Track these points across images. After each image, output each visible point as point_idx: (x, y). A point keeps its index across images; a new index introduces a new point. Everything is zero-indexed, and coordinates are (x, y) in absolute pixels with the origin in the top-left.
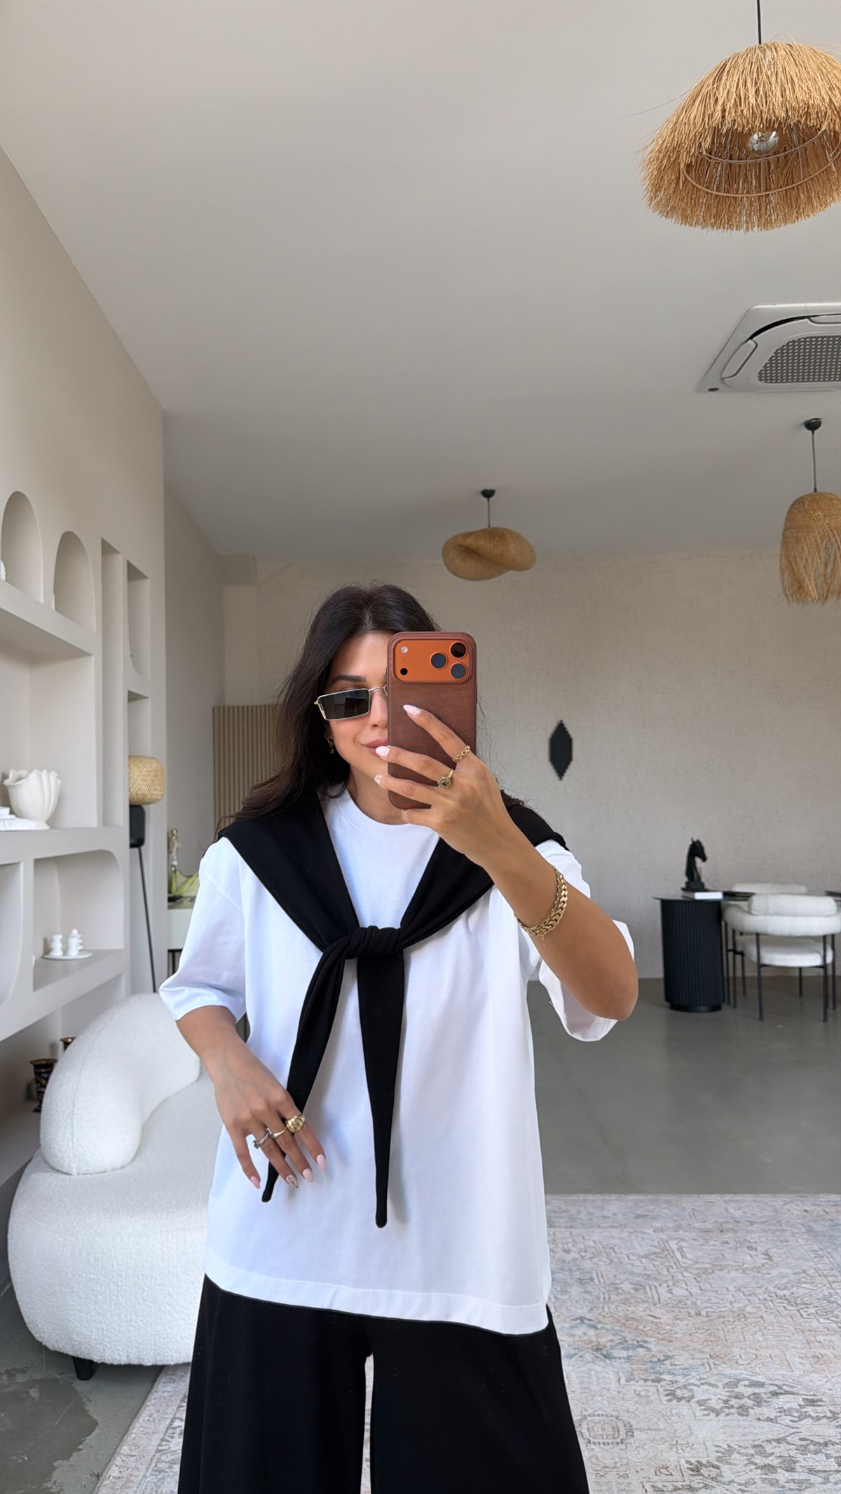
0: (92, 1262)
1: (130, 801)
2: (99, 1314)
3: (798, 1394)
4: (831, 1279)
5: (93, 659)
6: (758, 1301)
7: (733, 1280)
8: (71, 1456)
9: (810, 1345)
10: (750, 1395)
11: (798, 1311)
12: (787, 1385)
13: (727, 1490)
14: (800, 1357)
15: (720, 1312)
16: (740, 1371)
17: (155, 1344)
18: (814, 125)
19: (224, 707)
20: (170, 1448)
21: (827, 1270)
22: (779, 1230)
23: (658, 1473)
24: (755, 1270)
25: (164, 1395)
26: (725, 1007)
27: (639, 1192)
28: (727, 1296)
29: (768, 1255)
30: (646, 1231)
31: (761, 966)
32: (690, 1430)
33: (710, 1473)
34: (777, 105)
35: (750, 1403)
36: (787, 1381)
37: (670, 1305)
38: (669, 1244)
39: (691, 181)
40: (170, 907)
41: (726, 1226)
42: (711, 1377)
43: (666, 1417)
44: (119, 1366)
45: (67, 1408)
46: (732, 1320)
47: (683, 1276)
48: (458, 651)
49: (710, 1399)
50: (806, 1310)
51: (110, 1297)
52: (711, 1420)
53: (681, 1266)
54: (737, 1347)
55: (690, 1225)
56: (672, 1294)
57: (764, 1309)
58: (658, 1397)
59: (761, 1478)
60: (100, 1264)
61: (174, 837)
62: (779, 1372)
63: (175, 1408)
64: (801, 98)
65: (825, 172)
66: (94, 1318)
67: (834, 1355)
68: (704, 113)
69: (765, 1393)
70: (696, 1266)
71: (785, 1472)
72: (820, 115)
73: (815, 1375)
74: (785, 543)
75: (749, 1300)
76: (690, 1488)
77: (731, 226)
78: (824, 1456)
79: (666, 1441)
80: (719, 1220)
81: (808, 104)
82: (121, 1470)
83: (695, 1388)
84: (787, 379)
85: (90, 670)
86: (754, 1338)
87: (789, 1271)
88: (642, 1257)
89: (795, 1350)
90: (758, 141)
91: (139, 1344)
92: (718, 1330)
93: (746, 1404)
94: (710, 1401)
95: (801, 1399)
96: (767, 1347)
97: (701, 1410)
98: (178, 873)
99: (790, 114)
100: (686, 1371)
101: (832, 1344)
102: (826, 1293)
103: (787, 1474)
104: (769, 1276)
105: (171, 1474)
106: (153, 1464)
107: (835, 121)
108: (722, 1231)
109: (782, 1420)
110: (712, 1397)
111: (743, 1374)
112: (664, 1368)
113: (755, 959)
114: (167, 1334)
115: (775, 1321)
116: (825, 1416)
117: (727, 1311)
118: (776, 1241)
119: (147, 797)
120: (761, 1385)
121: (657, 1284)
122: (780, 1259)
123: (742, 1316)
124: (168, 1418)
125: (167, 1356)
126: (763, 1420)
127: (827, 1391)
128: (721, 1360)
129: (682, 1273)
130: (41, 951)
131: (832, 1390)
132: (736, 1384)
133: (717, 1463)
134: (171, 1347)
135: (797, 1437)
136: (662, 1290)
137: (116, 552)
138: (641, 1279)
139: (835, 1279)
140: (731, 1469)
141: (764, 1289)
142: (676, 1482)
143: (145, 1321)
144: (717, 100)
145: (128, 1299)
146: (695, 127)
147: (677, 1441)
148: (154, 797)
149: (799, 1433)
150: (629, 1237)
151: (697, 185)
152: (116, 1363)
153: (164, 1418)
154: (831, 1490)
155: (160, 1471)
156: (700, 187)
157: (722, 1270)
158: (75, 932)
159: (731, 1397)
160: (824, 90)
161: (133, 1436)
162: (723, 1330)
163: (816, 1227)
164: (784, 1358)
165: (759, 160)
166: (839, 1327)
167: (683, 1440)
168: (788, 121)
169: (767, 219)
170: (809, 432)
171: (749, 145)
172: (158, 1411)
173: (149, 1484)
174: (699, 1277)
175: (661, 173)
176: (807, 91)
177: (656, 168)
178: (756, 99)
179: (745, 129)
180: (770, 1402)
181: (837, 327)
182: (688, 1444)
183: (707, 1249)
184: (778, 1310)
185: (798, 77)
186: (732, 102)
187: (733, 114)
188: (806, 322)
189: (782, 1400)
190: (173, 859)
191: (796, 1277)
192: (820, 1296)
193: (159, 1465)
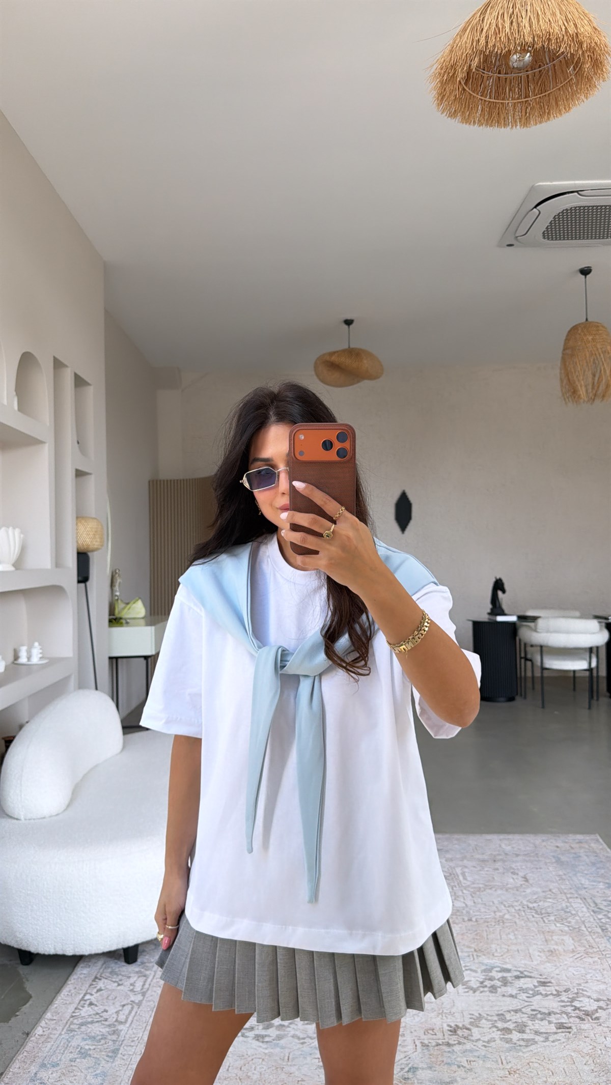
0: (29, 883)
1: (78, 550)
2: (34, 919)
3: (534, 978)
4: (569, 896)
5: (47, 445)
6: (513, 911)
7: (498, 896)
8: (10, 1020)
9: (547, 943)
10: (500, 978)
11: (542, 918)
12: (528, 971)
13: (474, 1045)
14: (539, 951)
15: (486, 918)
16: (495, 961)
17: (74, 940)
18: (554, 49)
19: (157, 481)
20: (80, 1014)
21: (567, 889)
22: (536, 861)
23: (426, 1033)
24: (515, 889)
25: (80, 976)
26: (518, 698)
28: (493, 908)
29: (525, 878)
31: (543, 669)
32: (454, 1002)
33: (463, 1033)
34: (526, 33)
35: (499, 984)
36: (527, 968)
38: (455, 870)
39: (469, 91)
40: (110, 627)
41: (498, 857)
42: (473, 965)
44: (49, 956)
45: (12, 985)
46: (493, 924)
47: (463, 893)
48: (342, 437)
49: (470, 981)
50: (547, 917)
51: (42, 906)
52: (469, 996)
53: (462, 885)
54: (495, 944)
55: (472, 856)
57: (517, 916)
59: (500, 1037)
60: (34, 884)
61: (117, 575)
62: (523, 962)
63: (87, 986)
64: (543, 28)
65: (568, 84)
66: (30, 921)
67: (564, 950)
68: (473, 40)
69: (511, 977)
70: (473, 886)
71: (517, 1033)
72: (559, 41)
73: (548, 964)
74: (564, 360)
75: (508, 910)
76: (448, 1045)
78: (547, 1022)
79: (435, 1011)
80: (494, 853)
81: (550, 32)
82: (44, 1030)
84: (564, 238)
85: (45, 454)
86: (508, 937)
87: (539, 890)
89: (536, 946)
90: (517, 60)
91: (63, 940)
92: (483, 931)
93: (496, 985)
94: (469, 983)
95: (536, 982)
96: (516, 944)
97: (463, 988)
98: (119, 601)
99: (536, 39)
101: (563, 941)
102: (564, 905)
103: (519, 1035)
104: (524, 893)
105: (79, 1032)
106: (67, 1026)
107: (570, 45)
108: (495, 861)
109: (520, 996)
110: (473, 979)
111: (497, 963)
113: (539, 664)
114: (83, 934)
115: (524, 925)
116: (552, 994)
117: (490, 918)
118: (533, 868)
119: (91, 546)
120: (508, 971)
122: (534, 881)
123: (501, 921)
124: (82, 993)
125: (83, 949)
126: (506, 996)
127: (557, 974)
128: (482, 953)
129: (462, 891)
130: (11, 658)
132: (490, 970)
133: (469, 1026)
134: (85, 942)
135: (530, 1009)
137: (66, 366)
139: (571, 896)
140: (479, 1031)
141: (519, 902)
142: (439, 1039)
143: (67, 924)
144: (482, 30)
145: (54, 908)
146: (466, 50)
147: (443, 1011)
148: (96, 546)
151: (473, 94)
152: (46, 953)
153: (79, 993)
154: (549, 1046)
155: (72, 1031)
156: (475, 95)
157: (491, 889)
158: (36, 644)
159: (486, 979)
160: (561, 22)
161: (55, 1005)
162: (486, 931)
163: (563, 858)
164: (528, 952)
165: (520, 74)
166: (570, 930)
167: (447, 1010)
168: (535, 46)
169: (526, 119)
170: (583, 277)
171: (511, 64)
172: (75, 988)
173: (63, 1040)
174: (475, 893)
175: (443, 84)
176: (549, 23)
177: (440, 81)
178: (510, 29)
179: (504, 52)
180: (513, 983)
181: (609, 199)
182: (450, 1013)
183: (483, 874)
184: (527, 918)
185: (542, 11)
186: (493, 31)
187: (494, 40)
188: (575, 195)
189: (522, 982)
190: (116, 591)
191: (544, 894)
192: (560, 907)
193: (72, 1026)
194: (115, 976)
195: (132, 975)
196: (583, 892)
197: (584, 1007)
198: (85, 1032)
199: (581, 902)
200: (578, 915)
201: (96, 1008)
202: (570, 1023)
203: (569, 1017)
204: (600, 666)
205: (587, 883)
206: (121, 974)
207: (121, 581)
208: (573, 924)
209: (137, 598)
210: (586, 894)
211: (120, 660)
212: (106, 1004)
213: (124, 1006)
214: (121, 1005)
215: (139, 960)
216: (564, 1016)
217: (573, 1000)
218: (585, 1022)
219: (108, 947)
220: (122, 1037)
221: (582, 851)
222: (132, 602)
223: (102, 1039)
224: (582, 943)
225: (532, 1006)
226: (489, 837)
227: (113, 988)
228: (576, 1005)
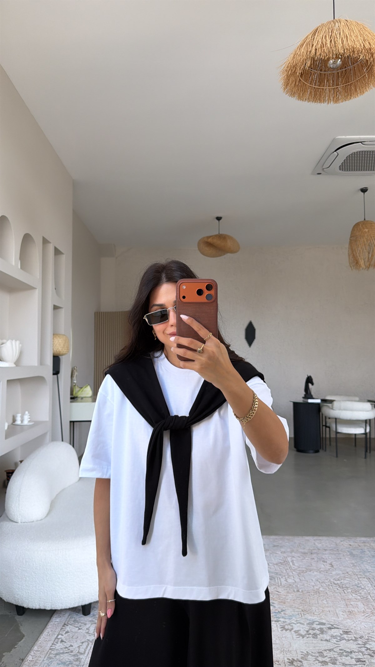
0: (24, 563)
1: (53, 354)
2: (27, 586)
3: (340, 629)
4: (359, 576)
5: (38, 289)
6: (325, 585)
7: (315, 576)
8: (11, 650)
9: (347, 606)
10: (319, 629)
11: (343, 590)
12: (336, 625)
14: (342, 612)
15: (308, 590)
16: (315, 618)
17: (52, 600)
18: (356, 57)
19: (99, 312)
20: (56, 648)
21: (358, 572)
22: (337, 554)
24: (325, 572)
25: (55, 623)
26: (321, 451)
27: (276, 535)
28: (312, 583)
29: (331, 565)
30: (277, 552)
31: (337, 433)
32: (290, 644)
33: (298, 664)
34: (339, 48)
35: (318, 632)
36: (335, 622)
37: (286, 587)
38: (287, 559)
39: (303, 81)
40: (71, 402)
41: (314, 551)
42: (302, 620)
43: (280, 638)
44: (36, 610)
45: (12, 628)
46: (313, 594)
47: (293, 574)
48: (209, 287)
49: (300, 630)
50: (347, 590)
51: (32, 579)
52: (300, 640)
53: (292, 569)
54: (315, 607)
55: (297, 550)
56: (287, 581)
57: (328, 589)
58: (277, 629)
60: (28, 564)
61: (75, 370)
62: (333, 618)
63: (59, 629)
64: (350, 44)
65: (363, 78)
66: (24, 588)
67: (358, 611)
68: (307, 51)
69: (325, 628)
70: (299, 569)
71: (332, 665)
72: (359, 52)
73: (348, 620)
74: (350, 243)
75: (321, 585)
77: (320, 102)
78: (350, 657)
79: (279, 649)
80: (311, 548)
81: (354, 47)
82: (33, 657)
83: (294, 625)
84: (352, 170)
85: (36, 295)
86: (322, 602)
87: (340, 572)
88: (275, 564)
89: (341, 608)
90: (332, 63)
91: (44, 600)
92: (306, 598)
93: (316, 633)
94: (300, 631)
95: (341, 631)
96: (328, 607)
97: (296, 635)
98: (76, 386)
99: (346, 51)
100: (290, 617)
101: (357, 606)
102: (356, 583)
104: (331, 574)
105: (55, 660)
106: (48, 655)
107: (366, 55)
108: (312, 553)
109: (332, 640)
110: (301, 629)
111: (316, 619)
112: (281, 616)
113: (334, 430)
114: (57, 596)
115: (332, 595)
116: (352, 639)
117: (311, 590)
118: (336, 558)
119: (61, 353)
120: (324, 624)
121: (280, 577)
122: (337, 567)
123: (318, 592)
124: (56, 634)
125: (57, 606)
126: (323, 640)
127: (354, 627)
128: (307, 612)
129: (292, 572)
130: (11, 421)
131: (356, 627)
132: (313, 624)
133: (301, 660)
134: (59, 602)
135: (339, 649)
136: (283, 580)
137: (50, 243)
138: (273, 575)
139: (361, 576)
140: (307, 663)
141: (328, 580)
143: (47, 589)
144: (313, 45)
145: (40, 580)
146: (303, 57)
147: (284, 649)
148: (64, 352)
149: (339, 646)
150: (270, 555)
151: (305, 83)
152: (34, 608)
153: (54, 634)
155: (50, 658)
156: (307, 84)
157: (310, 571)
158: (27, 413)
159: (310, 629)
160: (361, 41)
161: (40, 642)
162: (309, 599)
163: (354, 552)
164: (335, 612)
165: (333, 72)
166: (361, 598)
167: (286, 649)
168: (345, 55)
169: (337, 98)
170: (363, 193)
171: (328, 65)
172: (52, 631)
173: (45, 664)
174: (300, 574)
175: (288, 77)
176: (353, 41)
177: (286, 75)
178: (330, 45)
179: (326, 58)
180: (327, 632)
181: (374, 147)
182: (289, 651)
183: (304, 562)
184: (334, 590)
185: (350, 34)
186: (320, 46)
187: (320, 51)
188: (360, 144)
189: (333, 631)
190: (74, 380)
191: (344, 575)
192: (354, 584)
193: (51, 655)
194: (77, 623)
195: (87, 623)
196: (368, 574)
197: (373, 648)
198: (59, 659)
199: (367, 580)
200: (366, 589)
201: (66, 644)
202: (364, 658)
203: (364, 655)
204: (371, 432)
205: (370, 568)
206: (80, 622)
207: (78, 374)
208: (363, 594)
209: (87, 385)
210: (370, 575)
211: (75, 423)
212: (72, 641)
213: (83, 643)
214: (81, 642)
215: (91, 613)
216: (361, 654)
217: (365, 644)
218: (374, 658)
219: (72, 604)
220: (82, 663)
221: (365, 548)
222: (84, 387)
223: (69, 664)
224: (369, 607)
225: (340, 647)
226: (307, 538)
227: (76, 631)
228: (367, 647)
